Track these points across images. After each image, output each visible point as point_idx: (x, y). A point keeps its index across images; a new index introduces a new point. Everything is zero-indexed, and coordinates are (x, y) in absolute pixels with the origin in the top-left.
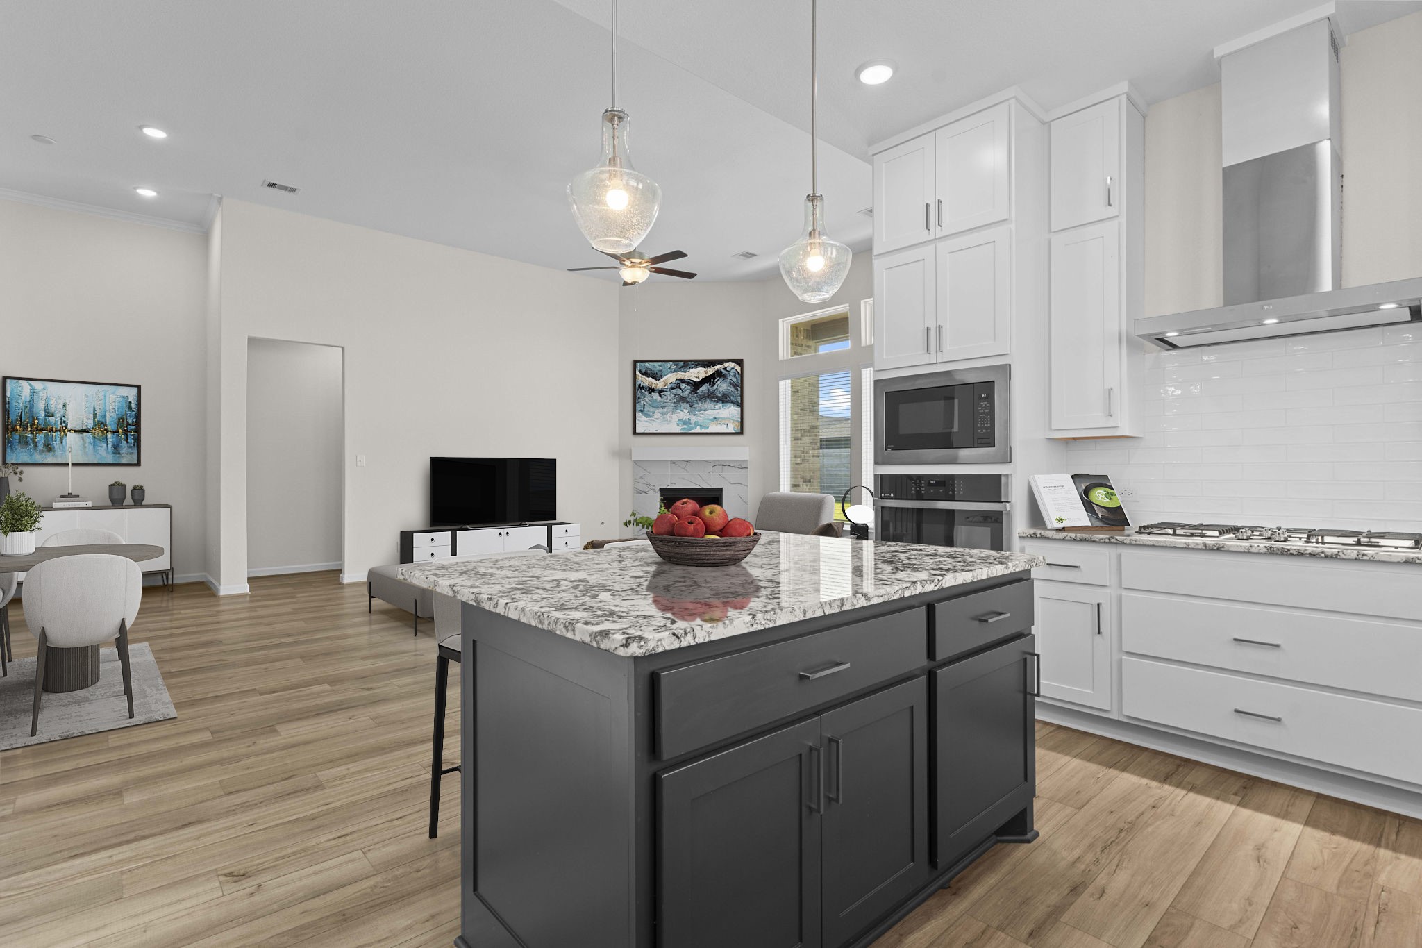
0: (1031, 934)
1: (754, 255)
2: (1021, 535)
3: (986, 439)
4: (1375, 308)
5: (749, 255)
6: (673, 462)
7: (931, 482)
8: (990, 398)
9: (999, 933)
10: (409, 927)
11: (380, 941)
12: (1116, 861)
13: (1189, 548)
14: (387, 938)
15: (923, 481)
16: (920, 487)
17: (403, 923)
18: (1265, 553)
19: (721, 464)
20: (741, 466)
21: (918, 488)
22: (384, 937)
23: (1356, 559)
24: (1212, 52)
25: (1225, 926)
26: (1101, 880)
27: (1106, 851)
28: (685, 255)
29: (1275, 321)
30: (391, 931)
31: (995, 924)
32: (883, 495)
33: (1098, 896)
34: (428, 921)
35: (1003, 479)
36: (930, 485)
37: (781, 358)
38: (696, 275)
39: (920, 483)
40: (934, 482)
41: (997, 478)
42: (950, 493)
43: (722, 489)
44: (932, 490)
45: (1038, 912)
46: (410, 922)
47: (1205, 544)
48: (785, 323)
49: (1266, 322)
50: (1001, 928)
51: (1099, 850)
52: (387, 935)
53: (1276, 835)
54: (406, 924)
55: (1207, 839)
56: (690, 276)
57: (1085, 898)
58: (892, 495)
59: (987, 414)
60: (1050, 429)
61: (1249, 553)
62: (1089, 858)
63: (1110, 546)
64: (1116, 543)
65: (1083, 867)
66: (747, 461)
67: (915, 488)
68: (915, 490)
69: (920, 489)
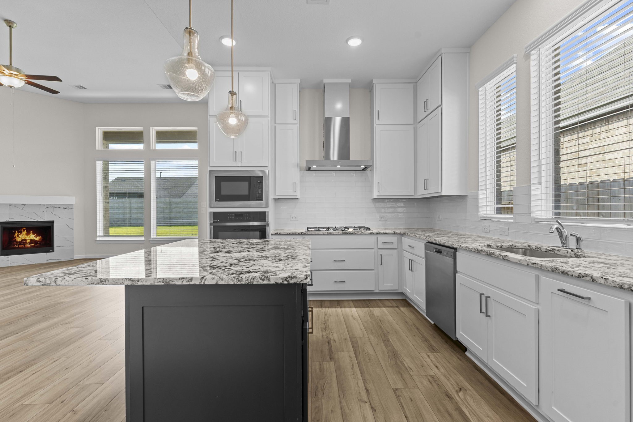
0: (330, 359)
1: (85, 88)
2: (272, 234)
3: (260, 198)
4: (360, 166)
5: (81, 87)
6: (11, 205)
8: (261, 182)
9: (324, 362)
12: (330, 332)
13: (324, 234)
15: (233, 215)
16: (232, 217)
18: (342, 234)
19: (54, 207)
20: (68, 207)
21: (231, 217)
23: (361, 234)
24: (323, 80)
25: (362, 336)
26: (332, 338)
27: (326, 330)
28: (61, 81)
29: (340, 166)
31: (321, 361)
32: (214, 221)
33: (335, 342)
35: (266, 213)
36: (236, 216)
37: (97, 148)
38: (59, 92)
39: (232, 215)
40: (238, 215)
41: (264, 213)
42: (245, 219)
43: (54, 221)
44: (237, 218)
45: (327, 352)
47: (328, 233)
48: (100, 129)
49: (338, 166)
50: (323, 361)
51: (324, 331)
53: (353, 312)
55: (342, 318)
56: (55, 92)
57: (333, 344)
58: (219, 221)
59: (260, 189)
60: (275, 195)
61: (338, 234)
62: (324, 334)
63: (302, 235)
64: (303, 234)
65: (325, 337)
66: (73, 205)
67: (230, 217)
68: (230, 218)
69: (232, 218)
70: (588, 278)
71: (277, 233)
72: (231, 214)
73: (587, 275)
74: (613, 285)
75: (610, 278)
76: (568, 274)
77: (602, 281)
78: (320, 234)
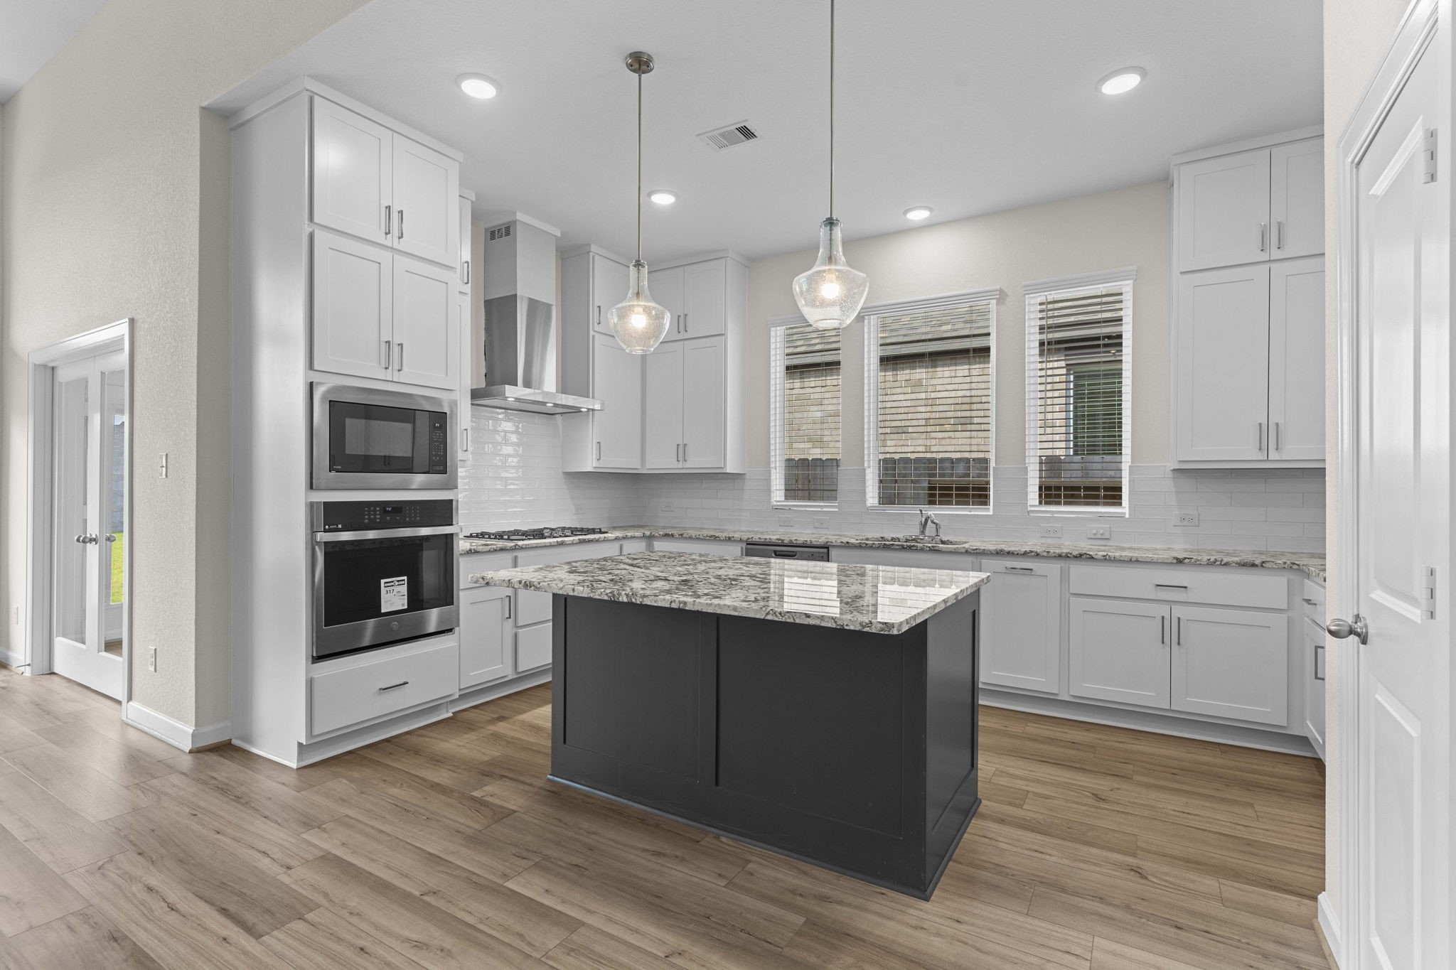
2: (461, 552)
3: (440, 465)
7: (387, 509)
8: (443, 427)
10: (938, 935)
11: (965, 943)
14: (959, 941)
15: (378, 509)
16: (375, 515)
17: (936, 941)
21: (372, 517)
22: (960, 944)
30: (951, 944)
32: (327, 527)
34: (922, 928)
35: (454, 503)
36: (385, 512)
39: (375, 511)
40: (390, 509)
41: (448, 503)
42: (408, 519)
44: (388, 518)
46: (932, 938)
52: (957, 943)
54: (936, 939)
58: (340, 526)
59: (440, 443)
67: (369, 515)
68: (369, 519)
69: (375, 517)
70: (1033, 554)
71: (470, 550)
72: (372, 508)
73: (1032, 552)
74: (1053, 555)
75: (1052, 551)
76: (1013, 554)
77: (1045, 554)
78: (546, 546)
